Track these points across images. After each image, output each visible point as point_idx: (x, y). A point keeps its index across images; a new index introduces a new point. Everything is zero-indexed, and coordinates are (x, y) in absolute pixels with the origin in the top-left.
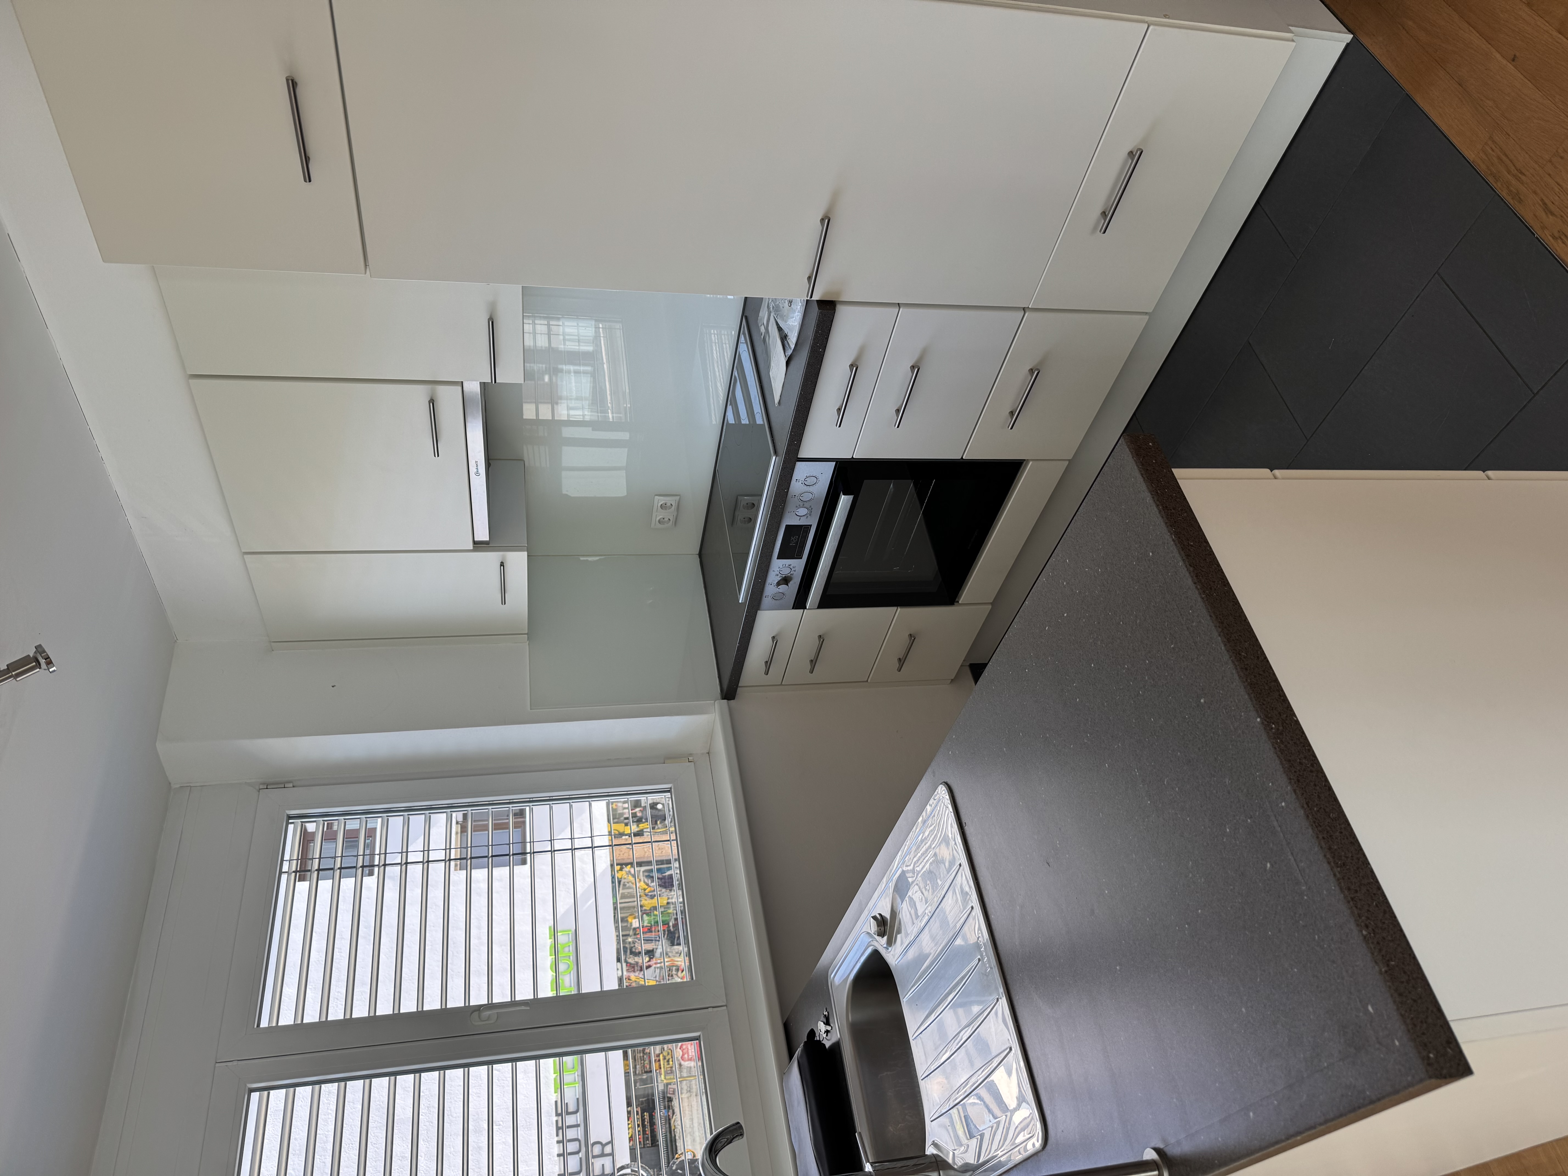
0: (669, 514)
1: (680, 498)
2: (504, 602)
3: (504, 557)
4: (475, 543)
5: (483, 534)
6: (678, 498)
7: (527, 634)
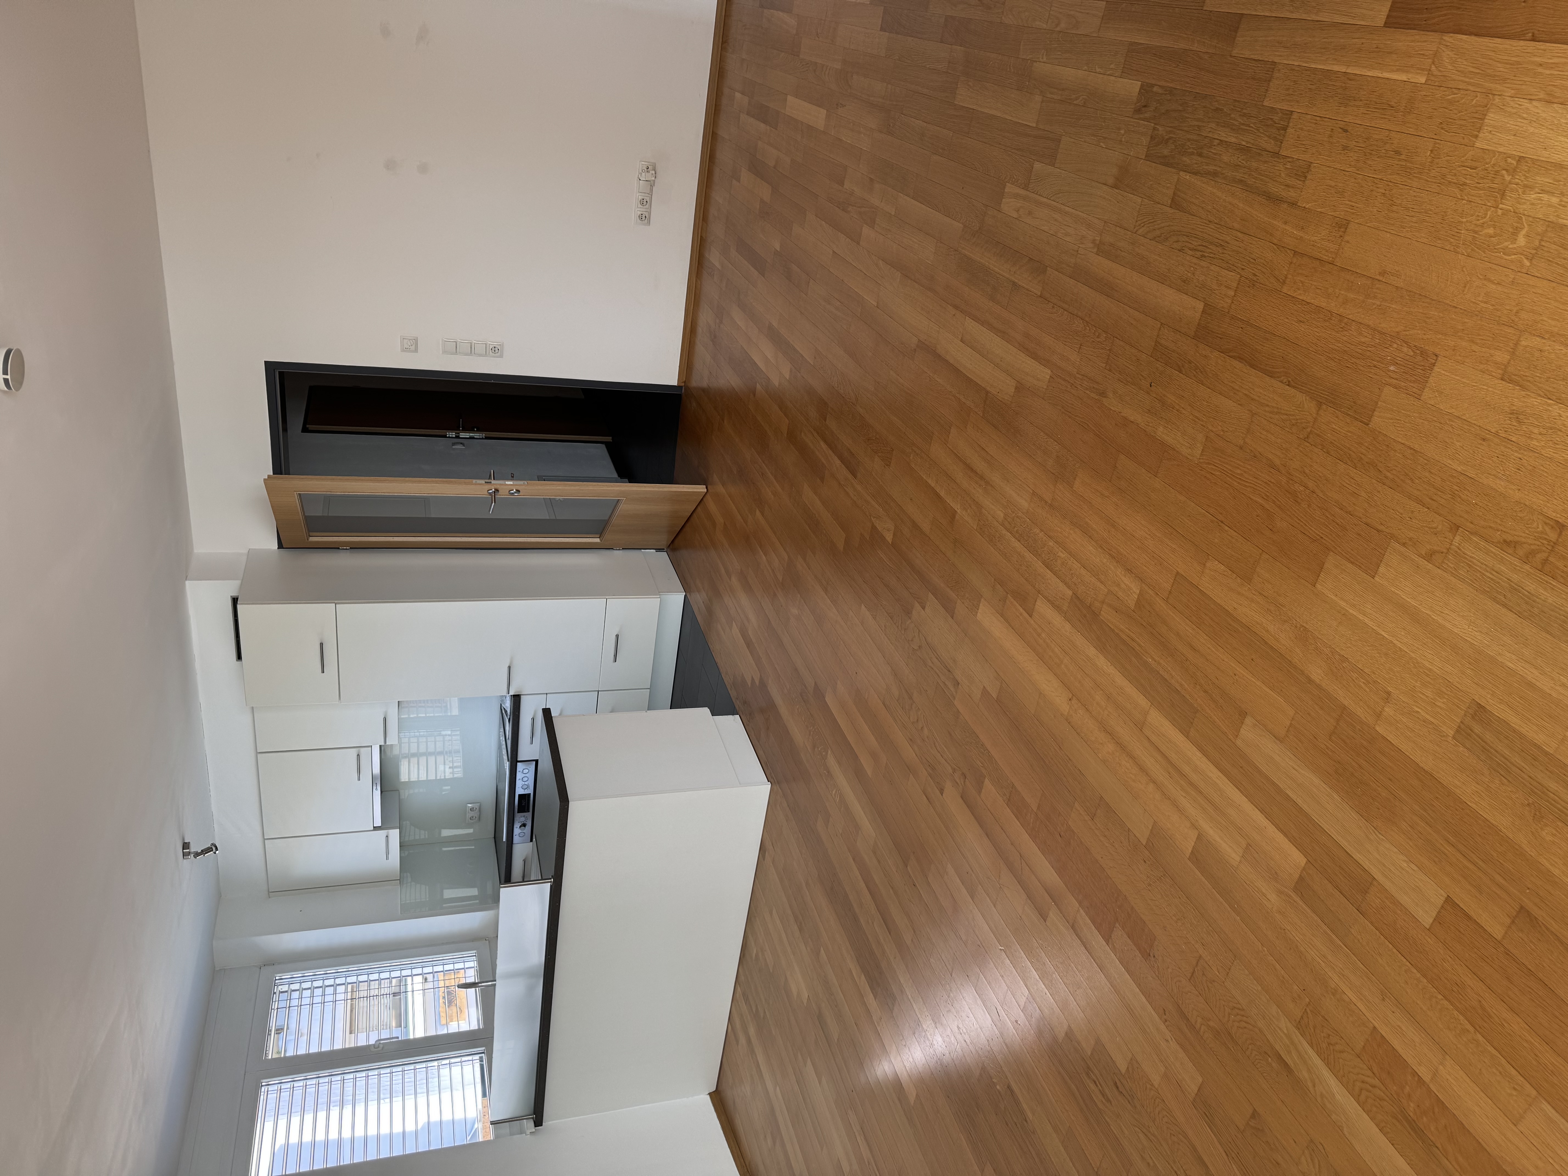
0: (475, 814)
1: (480, 805)
2: (387, 858)
3: (388, 833)
4: (374, 827)
5: (378, 823)
6: (479, 804)
7: (399, 880)
